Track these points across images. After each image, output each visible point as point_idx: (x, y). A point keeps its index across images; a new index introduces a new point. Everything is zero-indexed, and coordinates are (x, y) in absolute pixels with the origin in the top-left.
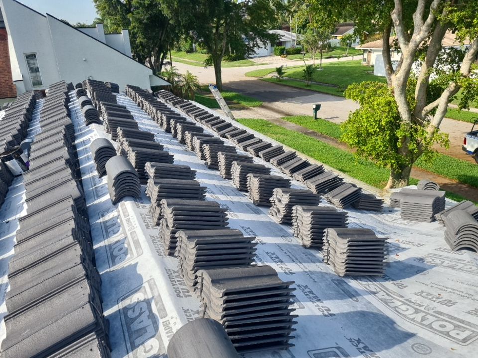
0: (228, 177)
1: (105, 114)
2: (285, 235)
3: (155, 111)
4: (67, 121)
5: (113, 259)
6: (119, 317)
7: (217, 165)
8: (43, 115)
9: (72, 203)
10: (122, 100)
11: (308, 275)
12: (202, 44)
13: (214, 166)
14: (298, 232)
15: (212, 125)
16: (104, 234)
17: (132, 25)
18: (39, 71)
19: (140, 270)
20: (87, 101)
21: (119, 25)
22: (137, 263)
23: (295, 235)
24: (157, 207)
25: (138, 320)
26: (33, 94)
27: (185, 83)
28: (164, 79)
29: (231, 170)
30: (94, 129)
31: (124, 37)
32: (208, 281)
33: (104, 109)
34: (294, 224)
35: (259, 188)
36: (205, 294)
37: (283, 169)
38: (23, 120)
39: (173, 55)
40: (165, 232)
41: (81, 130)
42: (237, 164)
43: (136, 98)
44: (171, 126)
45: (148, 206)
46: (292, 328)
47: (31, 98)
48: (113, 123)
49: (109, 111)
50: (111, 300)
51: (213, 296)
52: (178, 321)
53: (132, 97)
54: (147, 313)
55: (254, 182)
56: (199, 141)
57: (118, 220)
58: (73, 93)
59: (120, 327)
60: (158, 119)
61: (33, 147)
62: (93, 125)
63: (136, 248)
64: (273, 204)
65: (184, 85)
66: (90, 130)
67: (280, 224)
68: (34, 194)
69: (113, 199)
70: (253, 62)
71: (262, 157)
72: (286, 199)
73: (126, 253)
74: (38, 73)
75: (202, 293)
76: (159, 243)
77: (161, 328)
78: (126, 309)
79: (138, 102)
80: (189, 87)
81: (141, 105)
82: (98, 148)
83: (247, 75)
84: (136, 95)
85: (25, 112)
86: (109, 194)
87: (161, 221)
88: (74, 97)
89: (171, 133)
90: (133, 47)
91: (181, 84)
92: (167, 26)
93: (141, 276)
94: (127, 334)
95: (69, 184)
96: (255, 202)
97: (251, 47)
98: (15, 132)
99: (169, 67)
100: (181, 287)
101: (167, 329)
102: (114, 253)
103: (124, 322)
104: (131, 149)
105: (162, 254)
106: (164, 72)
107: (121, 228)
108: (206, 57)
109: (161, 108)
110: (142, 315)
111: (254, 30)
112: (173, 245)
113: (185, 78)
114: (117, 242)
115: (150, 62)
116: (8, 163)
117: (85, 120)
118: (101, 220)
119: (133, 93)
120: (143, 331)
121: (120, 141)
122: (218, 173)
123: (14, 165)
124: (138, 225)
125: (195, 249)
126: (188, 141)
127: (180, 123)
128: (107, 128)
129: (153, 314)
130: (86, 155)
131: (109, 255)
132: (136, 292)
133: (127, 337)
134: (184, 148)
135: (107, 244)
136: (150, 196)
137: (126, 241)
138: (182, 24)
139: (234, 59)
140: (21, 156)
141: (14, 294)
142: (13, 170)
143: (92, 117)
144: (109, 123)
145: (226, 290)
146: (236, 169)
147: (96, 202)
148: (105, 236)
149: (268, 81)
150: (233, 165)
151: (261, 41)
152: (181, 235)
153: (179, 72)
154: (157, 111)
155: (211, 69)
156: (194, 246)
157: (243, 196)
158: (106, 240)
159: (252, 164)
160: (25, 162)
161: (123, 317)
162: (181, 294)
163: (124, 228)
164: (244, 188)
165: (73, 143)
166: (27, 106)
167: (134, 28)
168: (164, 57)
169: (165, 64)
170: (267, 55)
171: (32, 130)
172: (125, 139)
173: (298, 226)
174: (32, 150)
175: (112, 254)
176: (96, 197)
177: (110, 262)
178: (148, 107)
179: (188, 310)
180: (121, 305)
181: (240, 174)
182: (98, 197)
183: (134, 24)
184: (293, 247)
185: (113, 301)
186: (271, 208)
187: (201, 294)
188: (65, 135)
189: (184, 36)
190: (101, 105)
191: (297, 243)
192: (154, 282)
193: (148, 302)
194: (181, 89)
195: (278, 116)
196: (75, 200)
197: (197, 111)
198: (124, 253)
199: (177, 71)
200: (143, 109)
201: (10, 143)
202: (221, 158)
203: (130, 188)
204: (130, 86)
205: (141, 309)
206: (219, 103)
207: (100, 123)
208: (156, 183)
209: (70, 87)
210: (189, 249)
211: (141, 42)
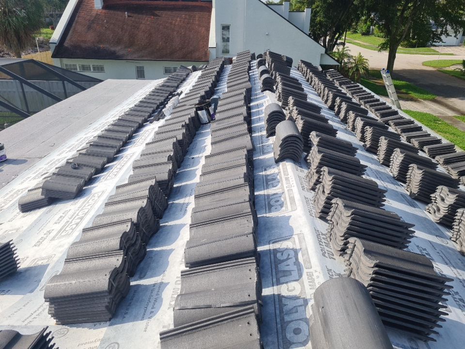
0: (386, 163)
1: (280, 84)
2: (441, 236)
3: (322, 87)
4: (248, 85)
5: (270, 208)
6: (269, 255)
7: (377, 149)
8: (229, 78)
9: (246, 152)
10: (294, 73)
11: (461, 282)
12: (381, 27)
13: (373, 149)
14: (458, 237)
15: (376, 110)
16: (265, 184)
17: (316, 4)
18: (229, 41)
19: (292, 223)
20: (265, 70)
21: (304, 3)
22: (290, 216)
23: (452, 239)
24: (315, 173)
25: (285, 263)
26: (223, 60)
27: (353, 65)
28: (334, 59)
29: (391, 157)
30: (268, 96)
31: (306, 14)
32: (360, 249)
33: (280, 79)
34: (455, 227)
35: (421, 181)
36: (354, 260)
37: (450, 169)
38: (214, 80)
39: (348, 36)
40: (320, 196)
41: (256, 95)
42: (401, 152)
43: (307, 73)
44: (336, 104)
45: (306, 171)
46: (438, 323)
47: (221, 63)
48: (286, 92)
49: (284, 81)
50: (264, 240)
51: (363, 264)
52: (321, 276)
53: (303, 72)
54: (294, 260)
55: (416, 174)
56: (362, 123)
57: (278, 177)
58: (255, 63)
59: (269, 263)
60: (324, 96)
61: (220, 103)
62: (267, 91)
63: (291, 204)
64: (433, 201)
65: (352, 68)
66: (264, 96)
67: (437, 223)
68: (217, 139)
69: (277, 157)
70: (434, 51)
71: (427, 152)
72: (451, 199)
73: (282, 206)
74: (228, 43)
75: (351, 259)
76: (311, 205)
77: (305, 276)
78: (275, 251)
79: (307, 78)
80: (357, 70)
81: (310, 81)
82: (271, 111)
83: (424, 64)
84: (307, 71)
85: (215, 73)
86: (273, 153)
87: (318, 186)
88: (255, 66)
89: (334, 110)
90: (311, 26)
91: (350, 66)
92: (350, 6)
93: (292, 228)
94: (274, 270)
95: (245, 137)
96: (412, 195)
97: (437, 34)
98: (207, 89)
99: (341, 47)
100: (326, 248)
101: (309, 279)
102: (272, 203)
103: (273, 260)
104: (300, 118)
105: (313, 215)
106: (335, 52)
107: (280, 184)
108: (382, 40)
109: (329, 85)
110: (289, 260)
111: (447, 15)
112: (326, 210)
113: (355, 60)
114: (274, 194)
115: (324, 41)
116: (199, 112)
117: (262, 86)
118: (264, 173)
119: (305, 69)
120: (288, 273)
121: (289, 109)
122: (375, 157)
123: (203, 115)
124: (295, 184)
125: (350, 218)
126: (350, 121)
127: (345, 101)
128: (279, 96)
129: (299, 262)
130: (258, 117)
131: (267, 203)
132: (286, 239)
133: (274, 273)
134: (345, 127)
135: (266, 193)
136: (311, 162)
137: (283, 196)
138: (366, 5)
139: (413, 46)
140: (210, 108)
141: (197, 211)
142: (202, 118)
143: (268, 85)
144: (282, 91)
145: (379, 262)
146: (398, 157)
147: (261, 157)
148: (265, 187)
149: (448, 74)
150: (394, 153)
151: (453, 28)
152: (338, 202)
153: (351, 53)
154: (324, 88)
155: (385, 54)
156: (350, 214)
157: (399, 185)
158: (266, 191)
159: (417, 155)
160: (211, 114)
161: (272, 256)
162: (327, 255)
163: (282, 185)
164: (402, 177)
165: (249, 105)
166: (217, 69)
167: (317, 7)
168: (339, 38)
169: (338, 44)
170: (454, 44)
171: (218, 89)
172: (295, 108)
173: (459, 231)
174: (218, 105)
175: (269, 203)
176: (261, 154)
177: (267, 209)
178: (317, 83)
179: (331, 270)
180: (272, 247)
181: (401, 163)
182: (264, 153)
183: (318, 3)
184: (448, 250)
185: (266, 241)
186: (430, 205)
187: (349, 259)
188: (245, 96)
189: (363, 18)
190: (277, 75)
191: (453, 248)
192: (304, 236)
193: (296, 252)
194: (348, 71)
195: (450, 113)
196: (248, 151)
197: (364, 93)
198: (280, 205)
199: (348, 52)
200: (310, 84)
201: (202, 97)
202: (383, 143)
203: (293, 152)
204: (303, 62)
205: (289, 255)
206: (387, 89)
207: (273, 91)
208: (319, 152)
209: (253, 57)
210: (343, 216)
211: (320, 20)
